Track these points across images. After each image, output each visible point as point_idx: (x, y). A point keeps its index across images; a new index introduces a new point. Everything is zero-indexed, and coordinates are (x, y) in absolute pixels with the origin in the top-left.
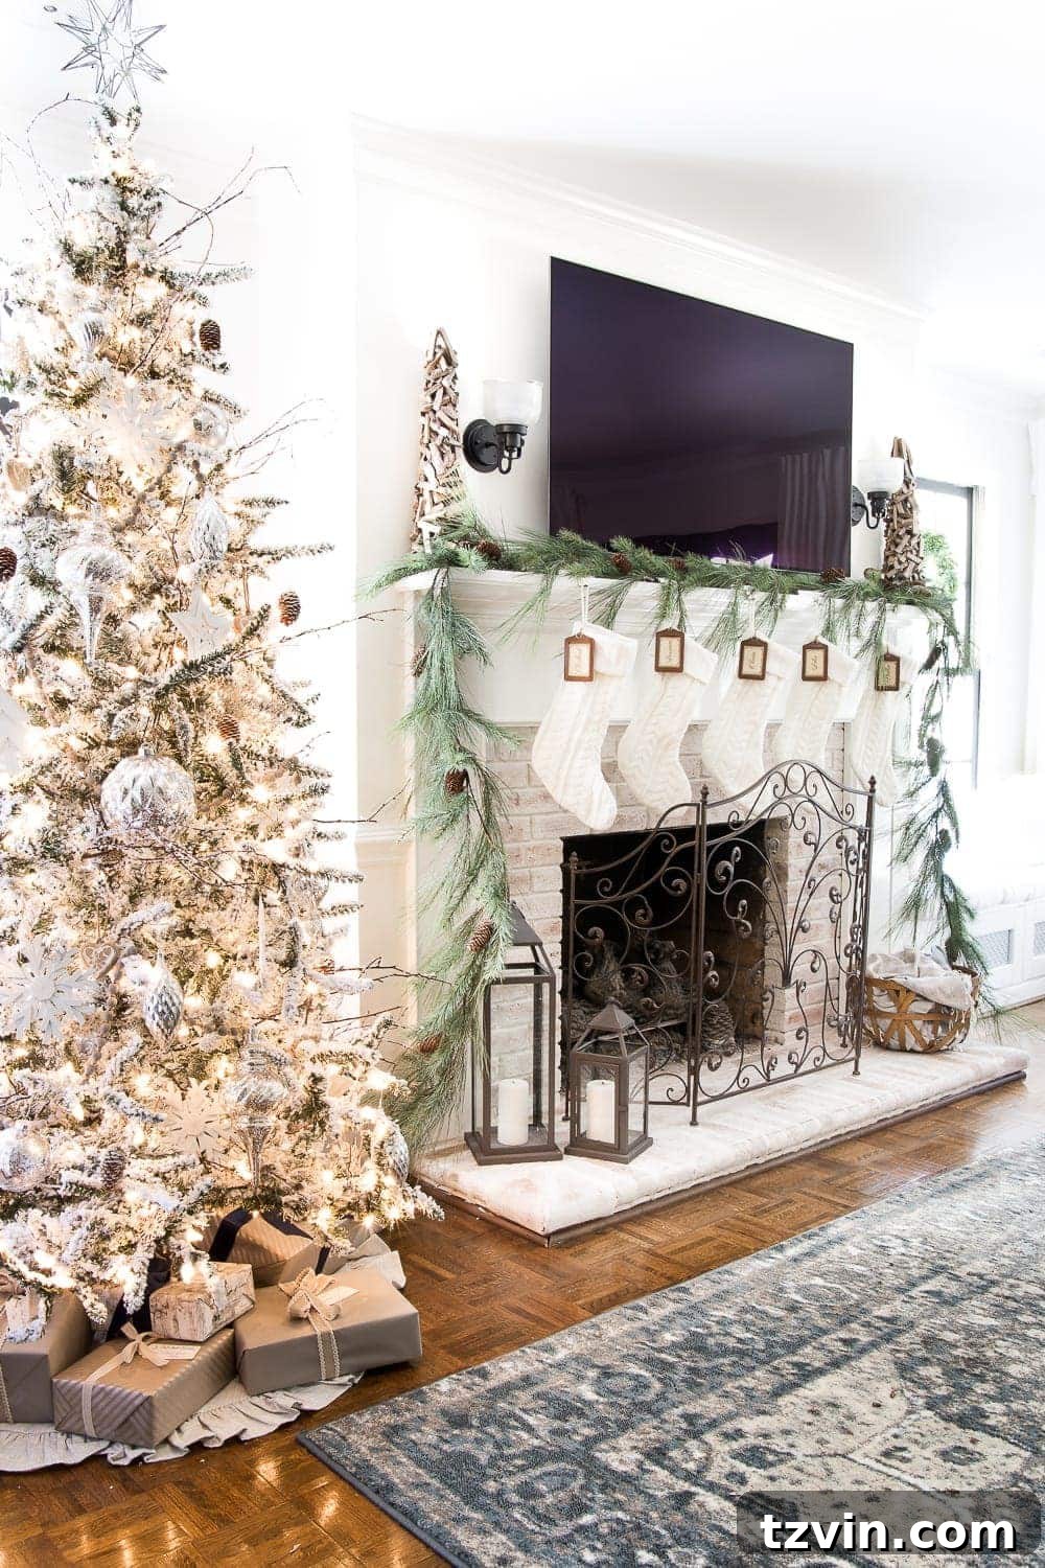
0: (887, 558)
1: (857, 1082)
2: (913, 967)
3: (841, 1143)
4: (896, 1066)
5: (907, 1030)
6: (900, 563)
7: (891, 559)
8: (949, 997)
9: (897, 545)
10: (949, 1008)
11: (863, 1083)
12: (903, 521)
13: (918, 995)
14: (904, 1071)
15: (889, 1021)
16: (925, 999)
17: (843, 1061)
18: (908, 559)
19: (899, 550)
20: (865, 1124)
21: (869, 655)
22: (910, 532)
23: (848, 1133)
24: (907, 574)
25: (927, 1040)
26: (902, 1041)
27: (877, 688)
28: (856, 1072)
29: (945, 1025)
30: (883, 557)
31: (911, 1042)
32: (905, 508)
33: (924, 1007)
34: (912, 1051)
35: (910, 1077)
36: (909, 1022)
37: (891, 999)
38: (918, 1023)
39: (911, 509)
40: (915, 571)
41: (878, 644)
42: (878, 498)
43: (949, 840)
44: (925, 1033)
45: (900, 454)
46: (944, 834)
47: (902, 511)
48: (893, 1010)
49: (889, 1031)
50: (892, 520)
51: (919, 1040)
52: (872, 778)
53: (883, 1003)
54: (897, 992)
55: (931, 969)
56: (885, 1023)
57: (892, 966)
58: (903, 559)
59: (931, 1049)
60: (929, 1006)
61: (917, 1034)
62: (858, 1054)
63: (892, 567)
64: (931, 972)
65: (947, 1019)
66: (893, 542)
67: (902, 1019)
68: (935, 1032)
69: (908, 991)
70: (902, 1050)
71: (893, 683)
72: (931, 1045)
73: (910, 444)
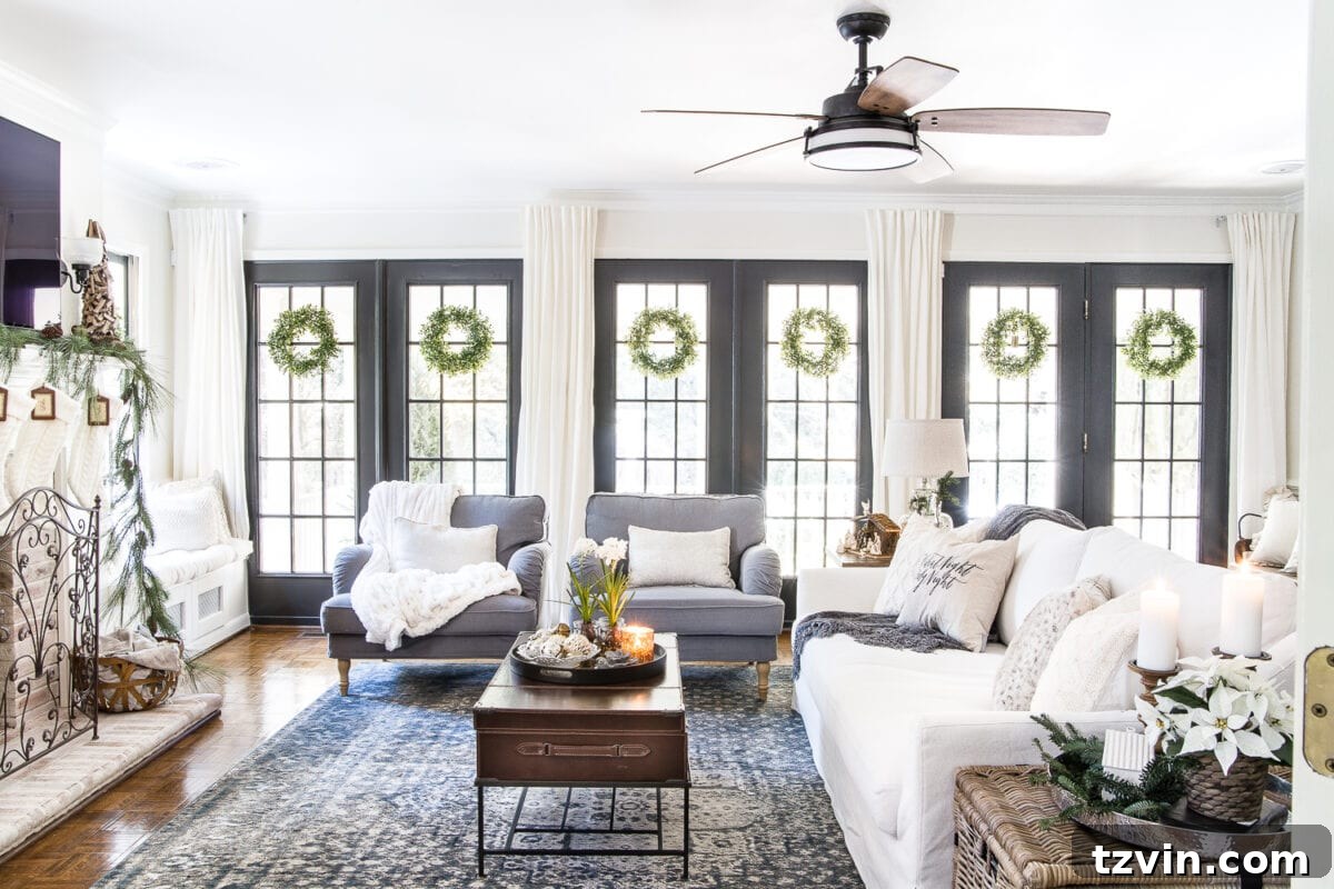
0: (85, 317)
1: (97, 744)
2: (128, 644)
3: (101, 796)
4: (125, 725)
5: (130, 695)
6: (98, 321)
7: (89, 317)
8: (163, 663)
9: (94, 307)
10: (162, 671)
11: (103, 744)
12: (100, 288)
13: (138, 665)
14: (134, 728)
15: (113, 691)
16: (144, 667)
17: (86, 729)
18: (105, 319)
19: (97, 311)
20: (115, 777)
21: (83, 396)
22: (105, 297)
23: (103, 788)
24: (105, 330)
25: (147, 700)
26: (126, 704)
27: (91, 424)
28: (95, 737)
29: (159, 685)
30: (81, 315)
31: (133, 703)
32: (101, 277)
33: (142, 675)
34: (135, 711)
35: (140, 731)
36: (132, 689)
37: (114, 671)
38: (139, 688)
39: (106, 279)
40: (111, 328)
41: (90, 389)
42: (81, 269)
43: (146, 541)
44: (145, 694)
45: (95, 234)
46: (141, 535)
47: (98, 279)
48: (118, 680)
49: (114, 699)
50: (89, 286)
51: (141, 700)
52: (97, 497)
53: (108, 676)
54: (120, 666)
55: (144, 643)
56: (110, 693)
57: (110, 645)
58: (100, 318)
59: (149, 707)
60: (148, 673)
61: (138, 696)
62: (96, 722)
63: (91, 324)
64: (143, 646)
65: (161, 680)
66: (91, 304)
67: (127, 686)
68: (152, 692)
69: (130, 663)
70: (126, 711)
71: (104, 419)
72: (150, 703)
73: (103, 226)
